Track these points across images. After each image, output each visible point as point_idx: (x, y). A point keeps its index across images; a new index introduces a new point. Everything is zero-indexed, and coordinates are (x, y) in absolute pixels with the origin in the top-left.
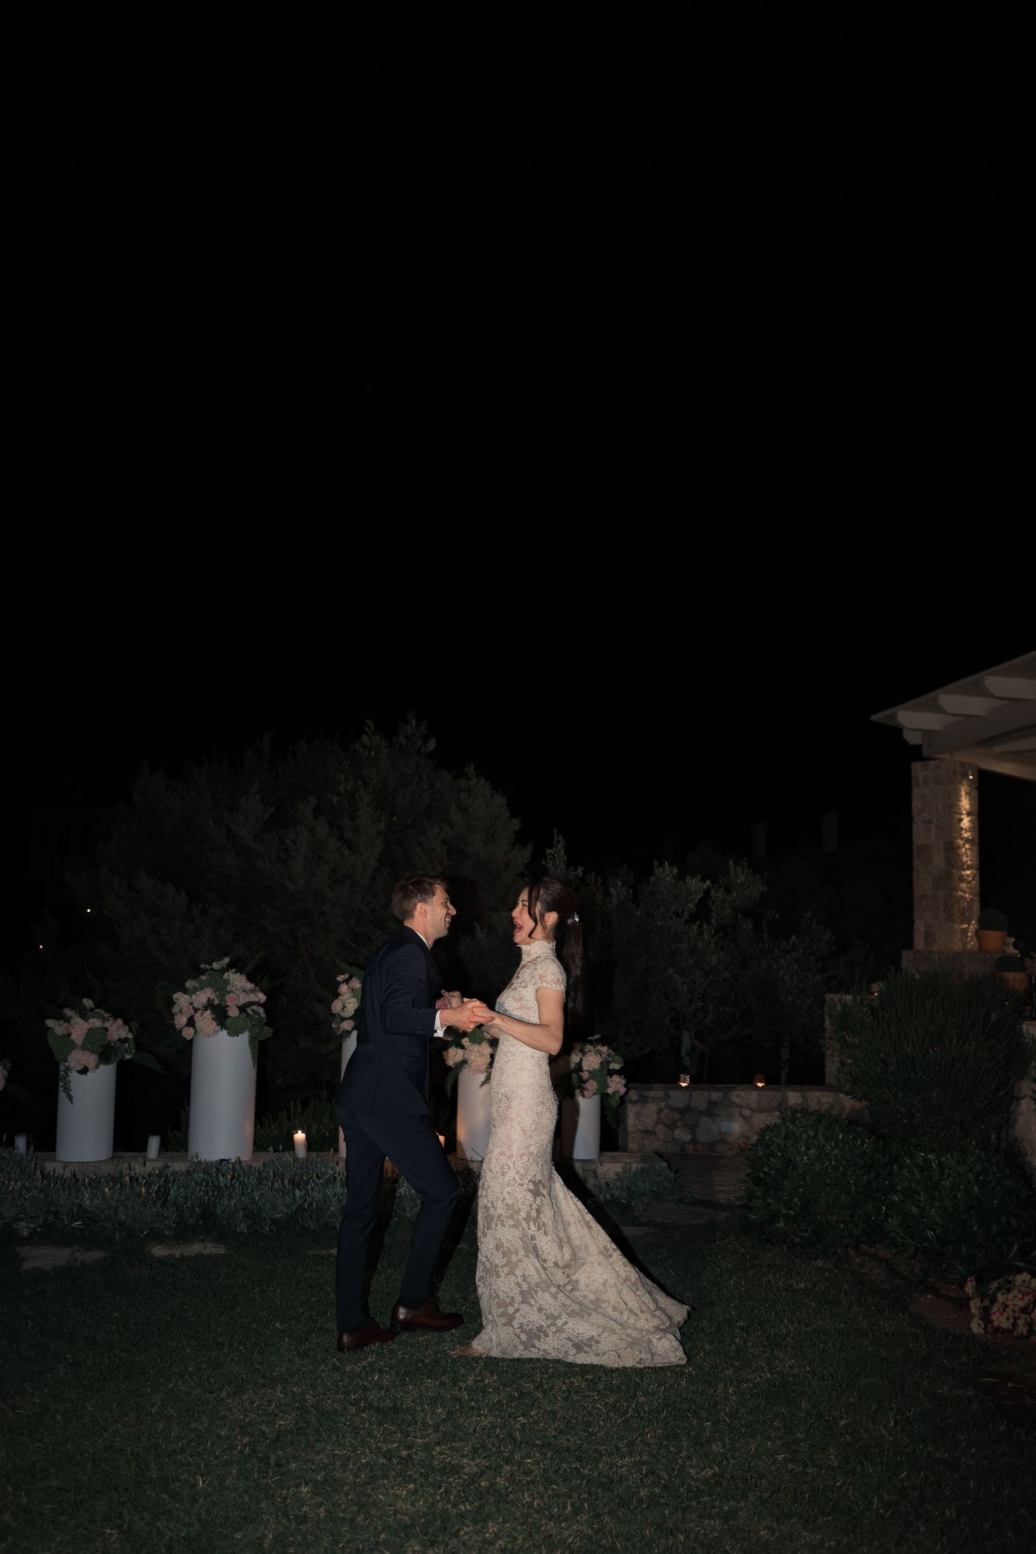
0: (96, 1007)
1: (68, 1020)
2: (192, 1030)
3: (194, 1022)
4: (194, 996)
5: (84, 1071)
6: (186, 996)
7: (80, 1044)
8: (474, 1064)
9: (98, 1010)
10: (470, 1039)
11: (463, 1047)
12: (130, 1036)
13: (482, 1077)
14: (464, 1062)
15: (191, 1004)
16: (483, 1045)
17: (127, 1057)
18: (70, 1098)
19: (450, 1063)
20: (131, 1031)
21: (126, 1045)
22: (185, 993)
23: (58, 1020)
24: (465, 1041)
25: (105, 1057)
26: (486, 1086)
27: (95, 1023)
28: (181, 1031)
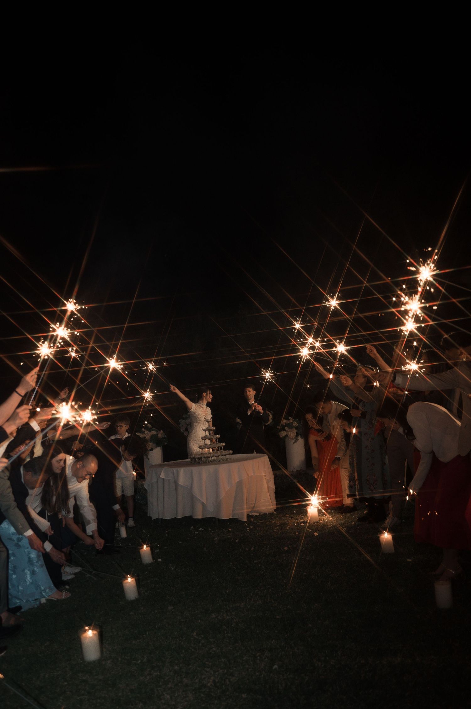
0: (153, 427)
1: (144, 432)
2: (187, 432)
3: (188, 429)
4: (186, 421)
5: (152, 450)
6: (184, 421)
7: (149, 440)
8: (290, 436)
9: (154, 428)
10: (288, 427)
11: (285, 430)
12: (166, 436)
13: (294, 441)
14: (287, 436)
15: (186, 423)
16: (293, 429)
17: (166, 444)
18: (148, 459)
19: (281, 437)
20: (165, 434)
21: (165, 439)
22: (183, 419)
23: (140, 433)
24: (286, 428)
25: (158, 445)
26: (295, 444)
27: (153, 433)
28: (183, 433)
